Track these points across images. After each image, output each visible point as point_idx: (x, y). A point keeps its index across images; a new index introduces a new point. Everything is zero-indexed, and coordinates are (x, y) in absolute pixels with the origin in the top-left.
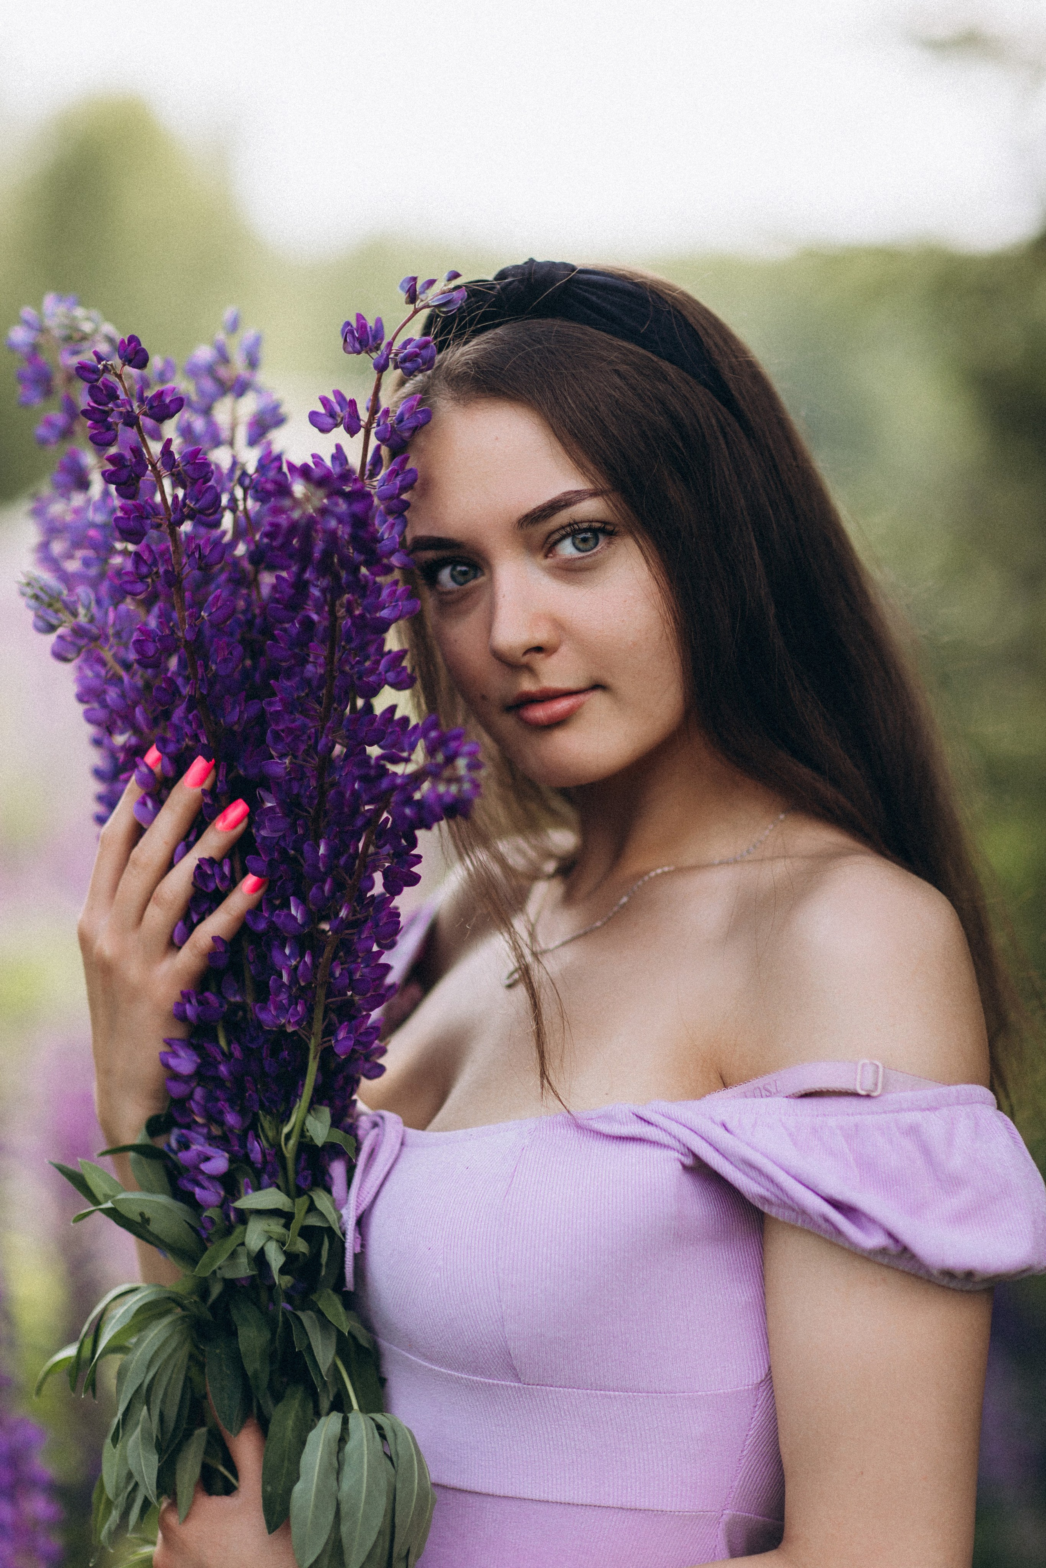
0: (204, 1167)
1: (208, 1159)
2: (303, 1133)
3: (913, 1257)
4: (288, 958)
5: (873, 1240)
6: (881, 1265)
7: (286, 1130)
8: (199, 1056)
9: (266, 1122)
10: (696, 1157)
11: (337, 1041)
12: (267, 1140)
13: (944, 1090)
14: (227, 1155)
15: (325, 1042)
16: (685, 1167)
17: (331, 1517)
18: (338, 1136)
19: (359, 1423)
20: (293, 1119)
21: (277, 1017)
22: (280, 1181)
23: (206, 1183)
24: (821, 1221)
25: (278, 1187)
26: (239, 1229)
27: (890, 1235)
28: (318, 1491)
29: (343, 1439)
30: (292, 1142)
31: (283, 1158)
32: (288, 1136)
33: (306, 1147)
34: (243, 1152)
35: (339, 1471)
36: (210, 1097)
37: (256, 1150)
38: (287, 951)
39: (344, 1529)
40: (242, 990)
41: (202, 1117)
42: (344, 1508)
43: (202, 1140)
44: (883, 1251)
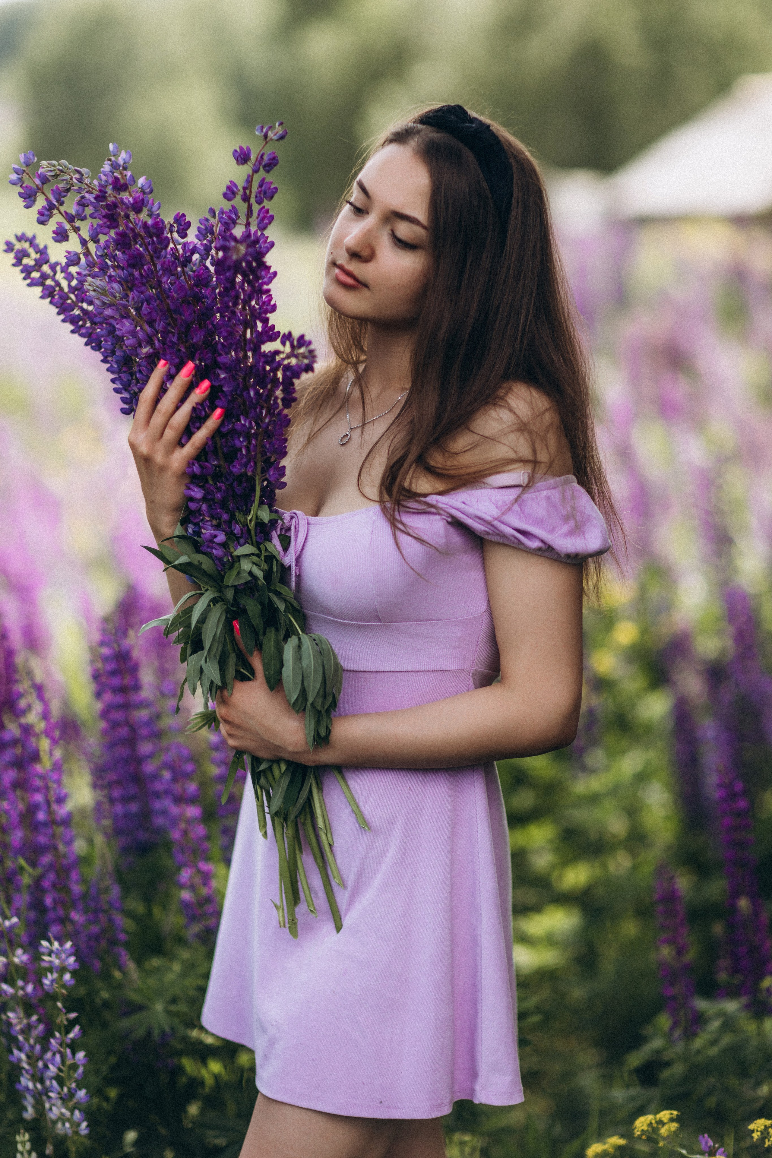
0: (215, 540)
1: (216, 536)
2: (257, 518)
3: (553, 549)
4: (242, 442)
5: (535, 544)
6: (538, 555)
7: (249, 518)
8: (203, 490)
9: (239, 516)
10: (452, 516)
11: (270, 475)
12: (241, 523)
13: (558, 479)
14: (224, 533)
15: (263, 476)
16: (449, 523)
17: (301, 679)
18: (274, 516)
19: (305, 638)
20: (252, 513)
21: (240, 469)
22: (249, 541)
23: (217, 547)
24: (512, 538)
25: (249, 543)
26: (237, 564)
27: (543, 541)
28: (294, 669)
29: (299, 646)
30: (253, 523)
31: (249, 531)
32: (251, 521)
33: (260, 524)
34: (230, 530)
35: (300, 659)
36: (209, 507)
37: (237, 529)
38: (241, 439)
39: (306, 684)
40: (217, 458)
41: (208, 517)
42: (305, 674)
43: (210, 528)
44: (540, 549)
